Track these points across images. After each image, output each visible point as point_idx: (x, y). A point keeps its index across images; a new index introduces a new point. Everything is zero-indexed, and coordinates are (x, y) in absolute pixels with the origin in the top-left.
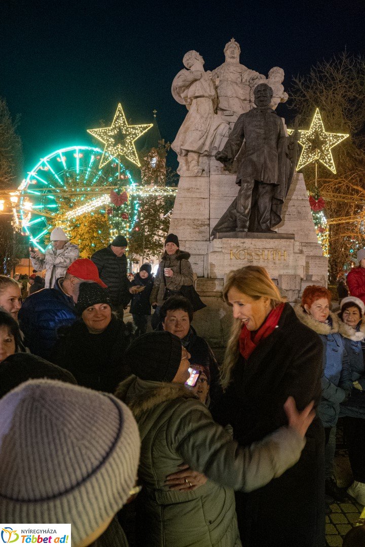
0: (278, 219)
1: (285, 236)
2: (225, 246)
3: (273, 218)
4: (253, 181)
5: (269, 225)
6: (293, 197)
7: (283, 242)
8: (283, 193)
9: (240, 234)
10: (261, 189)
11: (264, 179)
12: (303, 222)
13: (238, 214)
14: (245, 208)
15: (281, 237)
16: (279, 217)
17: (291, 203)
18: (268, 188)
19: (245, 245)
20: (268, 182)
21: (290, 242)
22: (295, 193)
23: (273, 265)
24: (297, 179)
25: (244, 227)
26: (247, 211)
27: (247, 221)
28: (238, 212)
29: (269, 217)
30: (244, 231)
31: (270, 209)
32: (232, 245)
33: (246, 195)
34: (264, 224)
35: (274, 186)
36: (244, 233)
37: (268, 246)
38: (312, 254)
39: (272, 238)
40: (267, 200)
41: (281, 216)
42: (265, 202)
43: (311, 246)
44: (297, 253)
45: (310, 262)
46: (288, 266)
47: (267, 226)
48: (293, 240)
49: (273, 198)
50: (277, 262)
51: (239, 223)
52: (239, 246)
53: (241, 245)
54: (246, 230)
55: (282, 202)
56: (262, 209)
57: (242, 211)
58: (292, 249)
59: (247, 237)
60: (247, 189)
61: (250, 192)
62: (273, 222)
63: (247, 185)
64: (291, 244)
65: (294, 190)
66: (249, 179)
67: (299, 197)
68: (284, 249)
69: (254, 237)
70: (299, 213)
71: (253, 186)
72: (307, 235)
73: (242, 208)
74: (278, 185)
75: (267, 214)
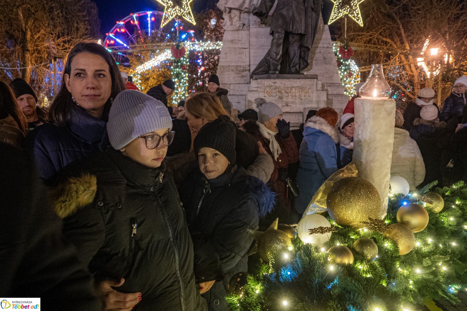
0: (305, 64)
1: (310, 76)
2: (259, 85)
3: (301, 63)
4: (283, 32)
5: (298, 68)
6: (320, 45)
7: (308, 82)
8: (310, 41)
9: (272, 76)
10: (291, 39)
11: (292, 29)
12: (328, 66)
13: (271, 60)
14: (277, 54)
15: (306, 77)
16: (307, 62)
17: (318, 50)
18: (297, 37)
19: (276, 85)
20: (296, 32)
21: (314, 81)
22: (322, 41)
23: (300, 100)
24: (323, 30)
25: (276, 70)
26: (278, 57)
27: (278, 65)
28: (271, 58)
29: (298, 62)
30: (275, 73)
31: (298, 55)
32: (266, 85)
33: (277, 44)
34: (294, 68)
35: (302, 36)
36: (275, 75)
37: (295, 85)
38: (335, 93)
39: (299, 78)
40: (296, 48)
41: (309, 61)
42: (294, 49)
43: (335, 86)
44: (319, 90)
45: (334, 99)
46: (312, 101)
47: (296, 69)
48: (316, 80)
49: (301, 46)
50: (303, 98)
51: (272, 67)
52: (271, 86)
53: (273, 84)
54: (277, 72)
55: (308, 49)
56: (292, 55)
57: (274, 57)
58: (315, 87)
59: (278, 78)
60: (279, 38)
61: (282, 41)
62: (302, 66)
63: (278, 35)
64: (315, 83)
65: (321, 39)
66: (279, 30)
67: (325, 45)
68: (308, 87)
69: (284, 78)
70: (325, 58)
71: (283, 36)
72: (331, 77)
73: (274, 54)
74: (305, 35)
75: (296, 60)
